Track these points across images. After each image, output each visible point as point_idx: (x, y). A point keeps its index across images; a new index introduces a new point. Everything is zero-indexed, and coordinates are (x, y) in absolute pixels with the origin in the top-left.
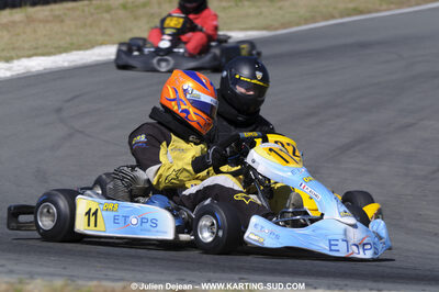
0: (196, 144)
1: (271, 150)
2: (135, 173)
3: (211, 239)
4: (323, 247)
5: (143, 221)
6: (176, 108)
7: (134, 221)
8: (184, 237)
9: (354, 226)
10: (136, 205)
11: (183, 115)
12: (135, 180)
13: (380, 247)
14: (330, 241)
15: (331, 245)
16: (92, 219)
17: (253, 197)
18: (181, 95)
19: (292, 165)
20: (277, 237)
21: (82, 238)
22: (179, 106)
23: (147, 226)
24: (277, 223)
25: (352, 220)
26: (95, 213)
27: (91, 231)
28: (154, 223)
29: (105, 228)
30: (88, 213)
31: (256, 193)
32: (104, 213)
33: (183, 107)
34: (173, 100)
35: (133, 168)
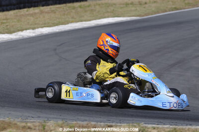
0: (111, 63)
1: (140, 66)
2: (86, 75)
3: (115, 102)
4: (160, 105)
5: (88, 95)
6: (103, 48)
7: (84, 95)
8: (104, 101)
9: (173, 97)
10: (85, 88)
11: (106, 51)
12: (86, 78)
13: (184, 105)
14: (163, 103)
15: (163, 104)
16: (68, 94)
17: (133, 85)
18: (105, 43)
19: (149, 72)
20: (141, 102)
21: (64, 102)
22: (105, 48)
23: (89, 97)
24: (141, 96)
25: (172, 95)
26: (69, 92)
27: (67, 99)
28: (92, 96)
29: (73, 97)
30: (66, 91)
31: (134, 83)
32: (73, 91)
33: (106, 48)
34: (102, 45)
35: (85, 73)
